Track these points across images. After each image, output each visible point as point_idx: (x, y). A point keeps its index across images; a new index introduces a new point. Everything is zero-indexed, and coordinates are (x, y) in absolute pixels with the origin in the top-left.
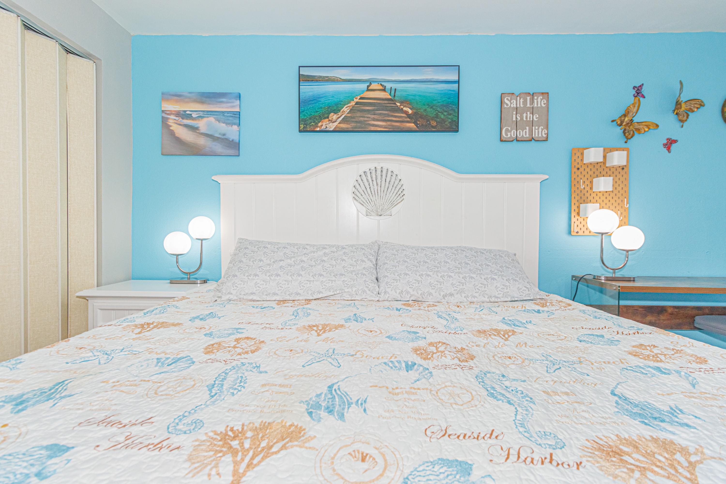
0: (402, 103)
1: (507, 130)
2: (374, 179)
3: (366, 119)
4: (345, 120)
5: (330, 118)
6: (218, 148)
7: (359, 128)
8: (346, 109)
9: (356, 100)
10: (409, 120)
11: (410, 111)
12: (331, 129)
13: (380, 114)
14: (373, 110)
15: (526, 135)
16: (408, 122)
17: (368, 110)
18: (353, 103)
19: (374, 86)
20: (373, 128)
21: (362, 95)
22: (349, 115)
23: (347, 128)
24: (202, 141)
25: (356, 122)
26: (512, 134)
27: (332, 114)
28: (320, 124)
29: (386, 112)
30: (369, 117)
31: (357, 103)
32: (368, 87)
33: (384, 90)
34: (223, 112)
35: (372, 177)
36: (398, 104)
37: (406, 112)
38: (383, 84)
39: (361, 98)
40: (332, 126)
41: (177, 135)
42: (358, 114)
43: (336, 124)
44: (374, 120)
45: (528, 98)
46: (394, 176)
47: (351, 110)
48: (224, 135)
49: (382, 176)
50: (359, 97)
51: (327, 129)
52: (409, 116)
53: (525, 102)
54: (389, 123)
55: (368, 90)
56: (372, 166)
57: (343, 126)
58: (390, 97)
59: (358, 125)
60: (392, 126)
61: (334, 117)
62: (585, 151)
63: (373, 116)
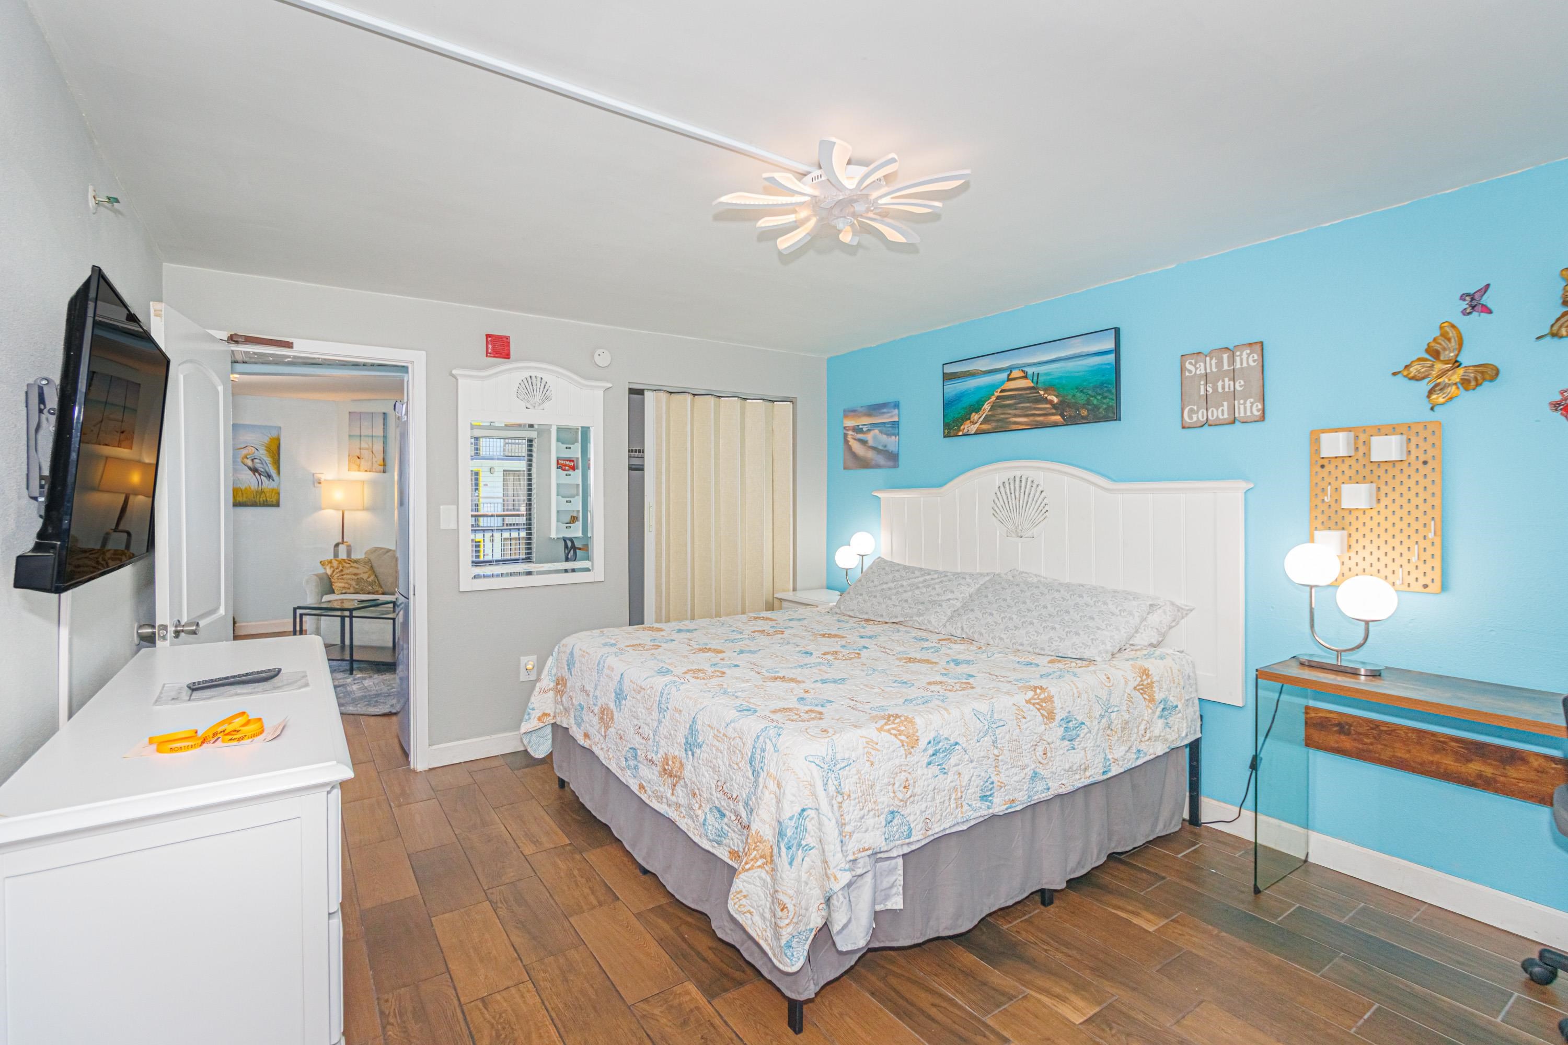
0: (1046, 390)
1: (1191, 411)
2: (1013, 492)
3: (1007, 416)
4: (986, 421)
5: (972, 420)
6: (881, 460)
7: (1001, 428)
8: (987, 407)
9: (996, 394)
10: (1054, 411)
11: (1055, 400)
12: (973, 432)
13: (1023, 408)
14: (1015, 404)
15: (1223, 415)
16: (1053, 414)
17: (1009, 406)
18: (993, 398)
19: (1016, 373)
20: (1014, 427)
21: (1003, 387)
22: (990, 413)
23: (988, 429)
24: (870, 454)
25: (998, 421)
26: (1201, 416)
27: (974, 414)
28: (962, 427)
29: (1028, 405)
30: (1009, 414)
31: (998, 398)
32: (1009, 375)
33: (1025, 377)
34: (884, 423)
35: (1010, 489)
36: (1042, 393)
37: (1051, 402)
38: (1024, 369)
39: (1002, 391)
40: (973, 428)
41: (853, 450)
42: (1000, 411)
43: (977, 425)
44: (1016, 416)
45: (1225, 356)
46: (1035, 486)
47: (992, 406)
48: (885, 446)
49: (1020, 487)
50: (999, 390)
51: (969, 433)
52: (1054, 406)
53: (1220, 364)
54: (1031, 418)
55: (1009, 380)
56: (1011, 474)
57: (984, 427)
58: (1032, 385)
59: (1000, 424)
60: (1036, 421)
61: (975, 417)
63: (1014, 412)
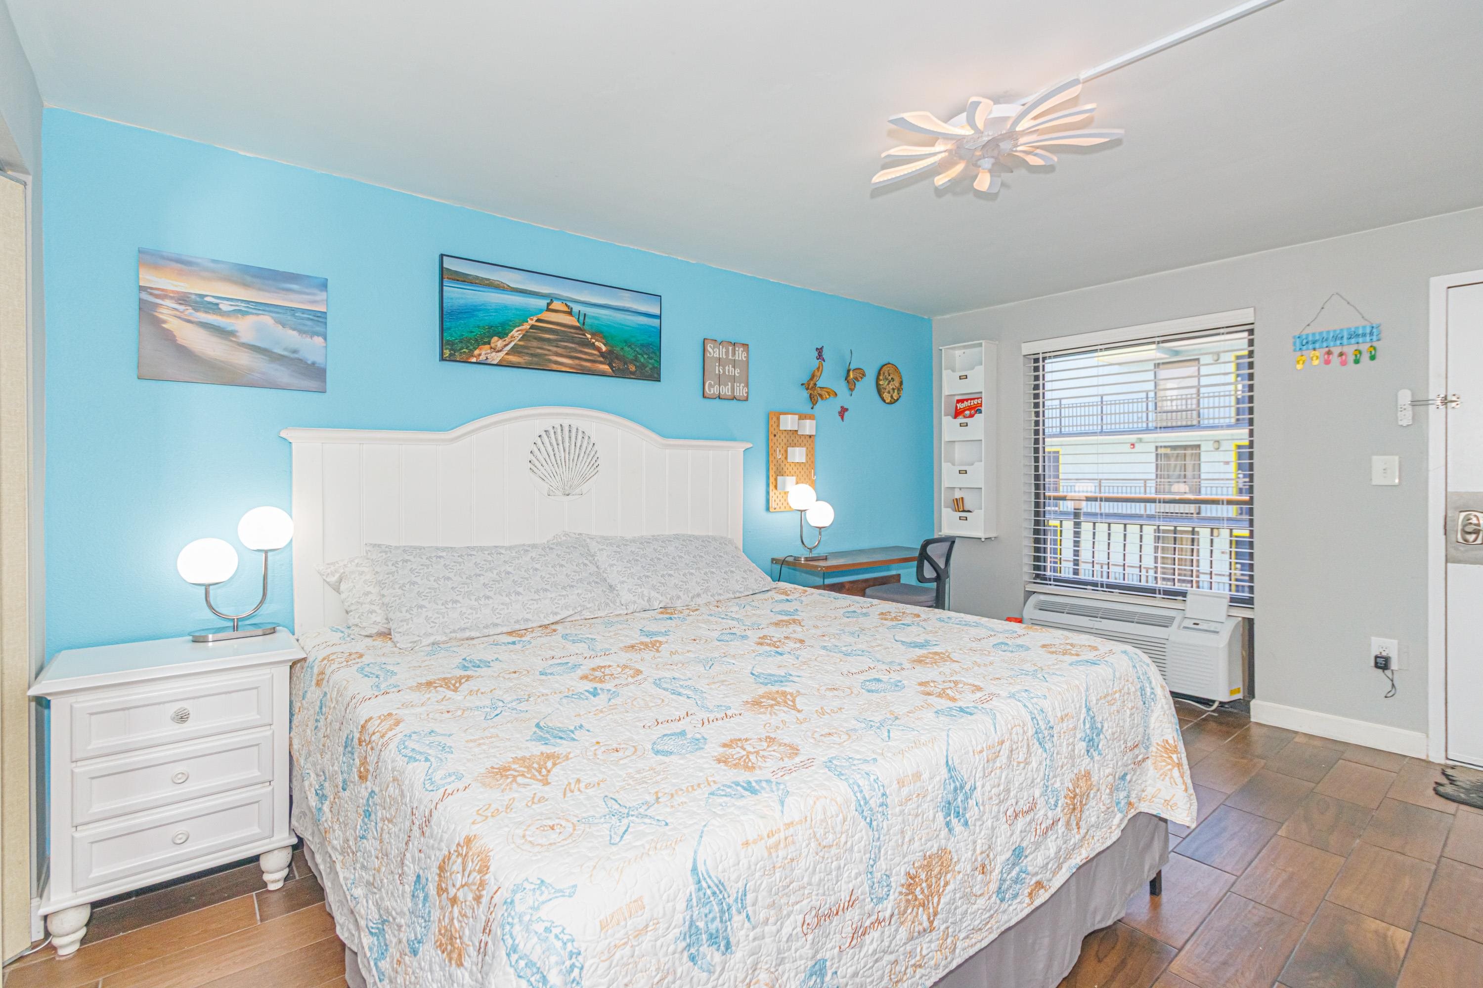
0: (593, 335)
1: (710, 385)
2: (560, 442)
3: (546, 352)
4: (515, 351)
5: (493, 345)
6: (281, 374)
7: (536, 364)
8: (516, 334)
9: (530, 322)
10: (602, 359)
11: (604, 348)
12: (495, 362)
13: (565, 347)
14: (556, 340)
15: (728, 392)
16: (601, 363)
17: (549, 340)
18: (526, 326)
19: (556, 305)
20: (555, 367)
21: (540, 316)
22: (521, 343)
23: (519, 363)
24: (243, 359)
25: (532, 355)
26: (715, 390)
27: (496, 338)
28: (476, 352)
29: (573, 346)
30: (549, 350)
31: (532, 327)
32: (548, 304)
33: (570, 313)
34: (293, 310)
35: (556, 440)
36: (589, 336)
37: (598, 349)
38: (569, 304)
39: (538, 320)
40: (496, 358)
41: (180, 341)
42: (535, 343)
43: (501, 354)
44: (557, 354)
45: (730, 348)
46: (586, 438)
47: (524, 335)
48: (295, 351)
49: (570, 437)
50: (535, 319)
51: (489, 361)
52: (602, 354)
53: (727, 353)
54: (577, 362)
55: (548, 310)
56: (557, 422)
57: (513, 359)
58: (577, 324)
59: (535, 359)
60: (581, 366)
61: (497, 342)
62: (782, 417)
63: (555, 349)
